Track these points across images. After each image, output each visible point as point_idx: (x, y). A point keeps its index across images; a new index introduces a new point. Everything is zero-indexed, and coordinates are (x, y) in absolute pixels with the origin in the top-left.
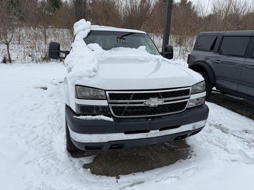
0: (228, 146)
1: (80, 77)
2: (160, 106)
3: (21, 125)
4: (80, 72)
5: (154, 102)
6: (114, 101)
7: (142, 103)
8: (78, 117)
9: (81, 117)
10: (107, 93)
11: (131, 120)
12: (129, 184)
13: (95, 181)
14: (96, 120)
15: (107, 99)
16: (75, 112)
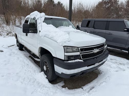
0: (111, 66)
1: (65, 42)
2: (98, 52)
3: (8, 74)
4: (65, 40)
5: (96, 51)
6: (82, 52)
7: (92, 52)
8: (68, 62)
9: (69, 62)
10: (79, 48)
11: (88, 60)
12: (89, 89)
13: (74, 92)
14: (76, 62)
15: (79, 52)
16: (64, 59)
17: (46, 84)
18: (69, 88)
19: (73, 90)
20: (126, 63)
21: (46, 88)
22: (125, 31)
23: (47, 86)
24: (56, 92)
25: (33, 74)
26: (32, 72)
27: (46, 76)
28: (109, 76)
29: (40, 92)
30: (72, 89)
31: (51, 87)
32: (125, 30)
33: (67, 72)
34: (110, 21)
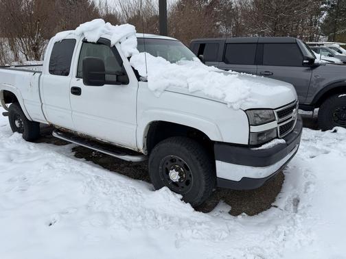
6: (281, 120)
8: (260, 148)
10: (275, 111)
15: (276, 120)
16: (247, 144)
17: (192, 216)
18: (250, 214)
19: (260, 214)
20: (313, 136)
21: (203, 225)
22: (304, 65)
23: (198, 220)
24: (230, 227)
25: (137, 199)
26: (128, 194)
27: (180, 196)
28: (307, 170)
29: (193, 238)
30: (258, 213)
31: (208, 219)
32: (305, 61)
33: (261, 174)
34: (263, 43)
